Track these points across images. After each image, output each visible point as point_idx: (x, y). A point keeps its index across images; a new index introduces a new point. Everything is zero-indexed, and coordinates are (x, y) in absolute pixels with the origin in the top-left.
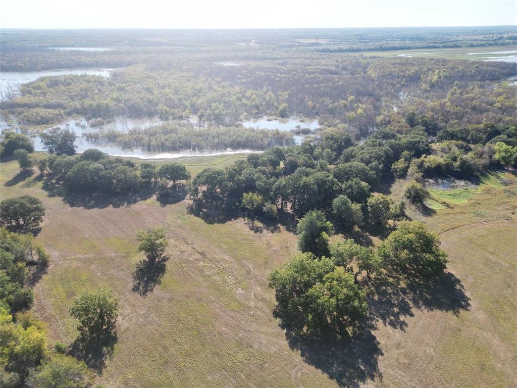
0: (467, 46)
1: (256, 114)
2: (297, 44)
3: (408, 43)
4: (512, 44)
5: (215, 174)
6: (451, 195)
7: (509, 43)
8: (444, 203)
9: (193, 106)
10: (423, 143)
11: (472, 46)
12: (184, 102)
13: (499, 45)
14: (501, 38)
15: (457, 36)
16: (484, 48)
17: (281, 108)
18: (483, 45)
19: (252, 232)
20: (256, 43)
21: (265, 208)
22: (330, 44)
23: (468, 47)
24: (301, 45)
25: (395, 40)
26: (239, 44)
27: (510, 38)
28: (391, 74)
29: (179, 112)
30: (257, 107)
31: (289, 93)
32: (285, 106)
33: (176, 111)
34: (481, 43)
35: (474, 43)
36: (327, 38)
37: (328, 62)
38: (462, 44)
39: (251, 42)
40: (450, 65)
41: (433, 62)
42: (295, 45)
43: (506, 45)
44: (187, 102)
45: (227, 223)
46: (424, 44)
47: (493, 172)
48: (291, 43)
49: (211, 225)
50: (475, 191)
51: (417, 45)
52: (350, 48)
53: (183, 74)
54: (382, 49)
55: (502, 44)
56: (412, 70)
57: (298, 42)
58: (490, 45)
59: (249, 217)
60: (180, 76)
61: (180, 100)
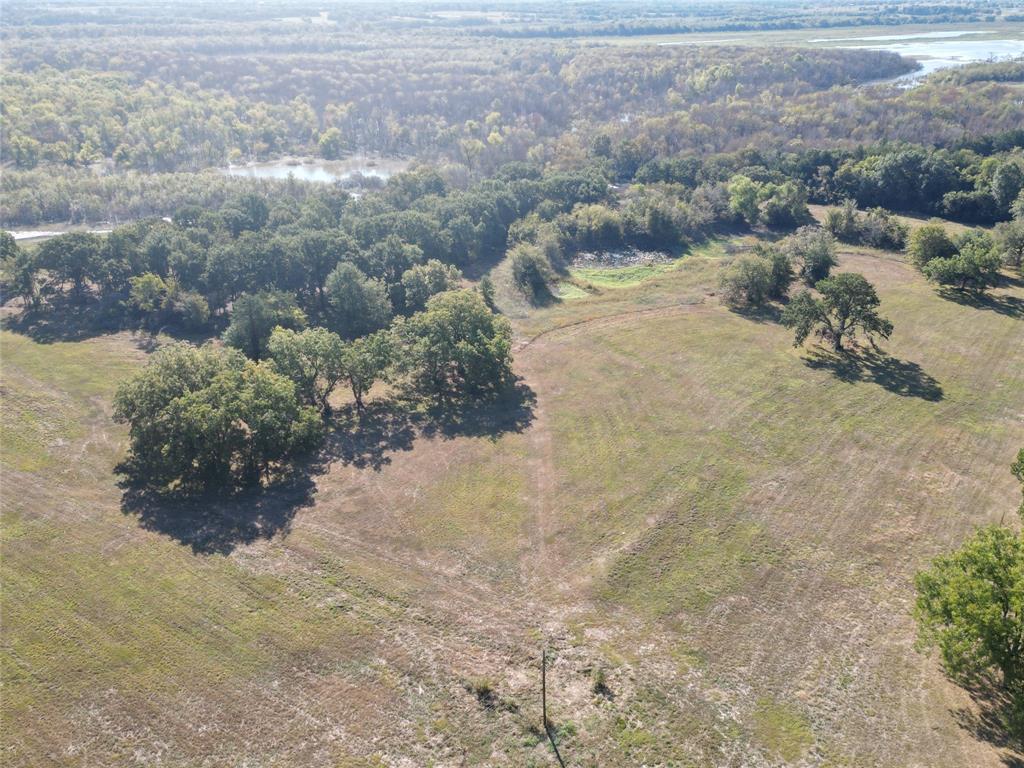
0: (813, 26)
1: (266, 152)
2: (431, 21)
3: (690, 21)
4: (911, 22)
5: (71, 241)
6: (613, 276)
7: (905, 20)
8: (590, 287)
9: (105, 136)
10: (588, 184)
11: (825, 25)
12: (83, 128)
13: (882, 24)
14: (892, 11)
15: (805, 8)
16: (849, 30)
17: (323, 138)
18: (848, 24)
19: (141, 353)
20: (330, 18)
21: (178, 304)
22: (513, 22)
23: (817, 27)
24: (440, 22)
25: (665, 16)
26: (285, 20)
27: (910, 11)
28: (610, 73)
29: (64, 149)
30: (267, 137)
31: (350, 108)
32: (335, 134)
33: (56, 147)
34: (844, 18)
35: (832, 20)
36: (508, 11)
37: (483, 55)
38: (803, 21)
39: (319, 15)
40: (747, 56)
41: (713, 51)
42: (426, 24)
43: (898, 23)
44: (90, 130)
45: (88, 341)
46: (723, 22)
47: (721, 237)
48: (415, 19)
49: (47, 345)
50: (667, 267)
51: (708, 23)
52: (551, 29)
53: (104, 75)
54: (625, 32)
55: (889, 23)
56: (660, 66)
57: (435, 17)
58: (864, 23)
59: (146, 328)
60: (96, 80)
61: (75, 125)
